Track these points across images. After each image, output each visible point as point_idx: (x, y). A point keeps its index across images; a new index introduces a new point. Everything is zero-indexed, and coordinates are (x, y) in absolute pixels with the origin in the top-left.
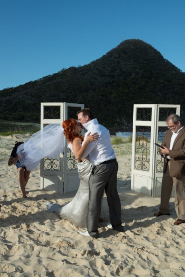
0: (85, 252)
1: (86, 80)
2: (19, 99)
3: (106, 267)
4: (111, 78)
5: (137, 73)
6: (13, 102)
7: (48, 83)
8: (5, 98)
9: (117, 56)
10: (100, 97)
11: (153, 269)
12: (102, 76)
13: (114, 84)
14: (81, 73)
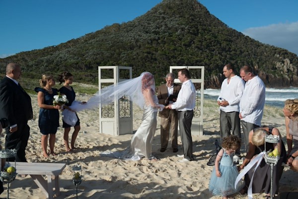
0: (136, 164)
1: (131, 37)
2: (61, 58)
3: (149, 170)
4: (156, 34)
5: (183, 29)
6: (55, 61)
7: (90, 41)
8: (46, 57)
9: (163, 11)
10: (146, 54)
11: (178, 170)
12: (147, 32)
13: (159, 41)
14: (125, 30)
